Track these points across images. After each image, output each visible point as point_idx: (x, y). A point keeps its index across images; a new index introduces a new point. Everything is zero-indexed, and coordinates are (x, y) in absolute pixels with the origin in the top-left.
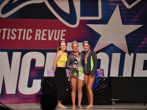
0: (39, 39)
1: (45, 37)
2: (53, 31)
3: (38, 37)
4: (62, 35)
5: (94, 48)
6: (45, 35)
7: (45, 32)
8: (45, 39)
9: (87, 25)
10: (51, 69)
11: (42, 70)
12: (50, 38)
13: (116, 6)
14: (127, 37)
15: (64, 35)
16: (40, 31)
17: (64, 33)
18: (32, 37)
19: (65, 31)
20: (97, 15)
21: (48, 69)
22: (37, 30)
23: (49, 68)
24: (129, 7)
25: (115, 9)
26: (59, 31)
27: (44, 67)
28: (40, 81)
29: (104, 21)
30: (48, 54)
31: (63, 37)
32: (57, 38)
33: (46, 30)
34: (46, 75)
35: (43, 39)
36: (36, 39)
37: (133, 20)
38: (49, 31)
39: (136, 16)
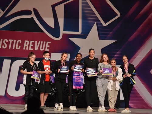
0: (27, 49)
1: (32, 47)
2: (39, 42)
3: (26, 47)
4: (47, 46)
6: (33, 45)
7: (33, 43)
8: (32, 49)
9: (69, 38)
12: (36, 49)
13: (94, 24)
15: (49, 46)
16: (28, 42)
17: (49, 44)
18: (21, 47)
19: (50, 42)
20: (78, 31)
22: (26, 41)
24: (105, 25)
25: (93, 26)
26: (45, 42)
29: (84, 36)
31: (48, 48)
32: (42, 48)
33: (34, 42)
35: (30, 49)
36: (24, 49)
37: (108, 36)
38: (36, 42)
39: (111, 33)
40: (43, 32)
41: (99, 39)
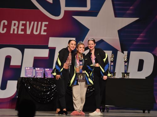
0: (16, 32)
1: (22, 30)
2: (32, 23)
3: (14, 30)
4: (44, 28)
6: (23, 27)
7: (23, 25)
8: (23, 33)
9: (73, 17)
11: (18, 69)
12: (29, 32)
14: (120, 32)
15: (46, 28)
16: (17, 22)
17: (46, 26)
18: (7, 30)
19: (47, 23)
20: (86, 6)
22: (13, 22)
23: (27, 67)
26: (40, 23)
27: (21, 66)
28: (16, 82)
29: (94, 13)
31: (45, 31)
32: (36, 31)
33: (24, 22)
35: (20, 32)
36: (12, 32)
37: (127, 12)
38: (28, 23)
39: (131, 7)
41: (116, 17)
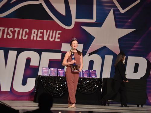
0: (35, 39)
1: (40, 37)
2: (49, 31)
3: (34, 36)
4: (58, 36)
5: (88, 50)
6: (41, 35)
7: (41, 33)
8: (41, 39)
9: (82, 27)
10: (46, 68)
11: (36, 69)
12: (45, 39)
13: (110, 10)
14: (119, 40)
16: (36, 31)
17: (59, 34)
18: (28, 37)
19: (60, 32)
20: (92, 18)
21: (42, 68)
22: (33, 30)
23: (44, 68)
24: (122, 11)
25: (109, 13)
26: (55, 32)
27: (39, 66)
28: (34, 79)
29: (99, 24)
30: (43, 54)
31: (58, 38)
32: (52, 38)
33: (42, 31)
34: (40, 74)
35: (38, 39)
36: (32, 39)
37: (126, 24)
38: (45, 31)
39: (129, 20)
40: (52, 19)
41: (117, 27)
